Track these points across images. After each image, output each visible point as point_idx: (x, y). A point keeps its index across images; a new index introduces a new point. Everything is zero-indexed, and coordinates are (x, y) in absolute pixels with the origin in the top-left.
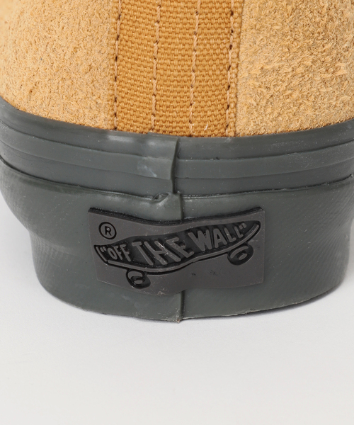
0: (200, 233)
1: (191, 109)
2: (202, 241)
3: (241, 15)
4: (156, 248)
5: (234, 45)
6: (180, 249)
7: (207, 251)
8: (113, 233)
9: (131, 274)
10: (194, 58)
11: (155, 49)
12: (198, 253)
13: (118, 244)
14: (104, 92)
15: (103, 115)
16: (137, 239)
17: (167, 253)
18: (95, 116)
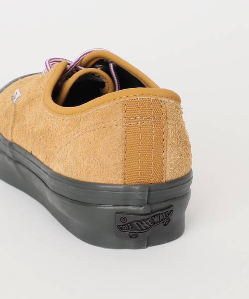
0: (156, 216)
1: (152, 174)
2: (156, 219)
3: (167, 141)
4: (142, 224)
5: (165, 151)
6: (150, 223)
7: (157, 222)
8: (126, 220)
9: (131, 234)
10: (153, 157)
11: (140, 155)
12: (154, 223)
13: (127, 224)
14: (120, 171)
15: (120, 180)
16: (135, 221)
17: (146, 225)
18: (117, 180)
